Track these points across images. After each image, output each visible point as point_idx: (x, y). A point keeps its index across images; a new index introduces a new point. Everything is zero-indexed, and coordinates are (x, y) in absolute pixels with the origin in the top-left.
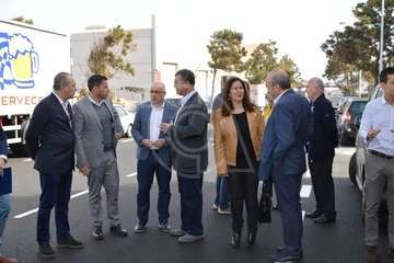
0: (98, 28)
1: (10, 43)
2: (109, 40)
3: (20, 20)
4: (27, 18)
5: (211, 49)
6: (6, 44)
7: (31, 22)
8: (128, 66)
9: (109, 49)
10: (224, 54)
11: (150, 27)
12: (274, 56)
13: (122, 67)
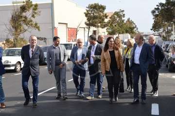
2: (23, 9)
5: (86, 15)
8: (36, 24)
9: (24, 14)
10: (95, 17)
11: (51, 2)
12: (123, 19)
13: (32, 25)
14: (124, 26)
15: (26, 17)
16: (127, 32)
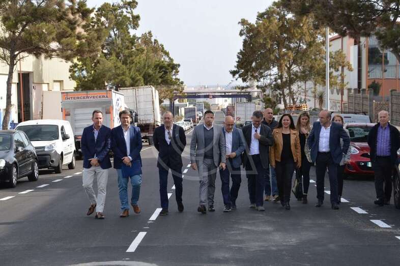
12: (132, 32)
14: (136, 59)
16: (148, 80)
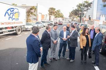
0: (24, 5)
1: (14, 10)
2: (31, 9)
3: (14, 4)
4: (15, 4)
5: (49, 11)
6: (13, 11)
7: (16, 5)
8: (35, 14)
9: (31, 11)
10: (52, 12)
11: (36, 6)
13: (33, 15)
14: (60, 15)
15: (32, 12)
